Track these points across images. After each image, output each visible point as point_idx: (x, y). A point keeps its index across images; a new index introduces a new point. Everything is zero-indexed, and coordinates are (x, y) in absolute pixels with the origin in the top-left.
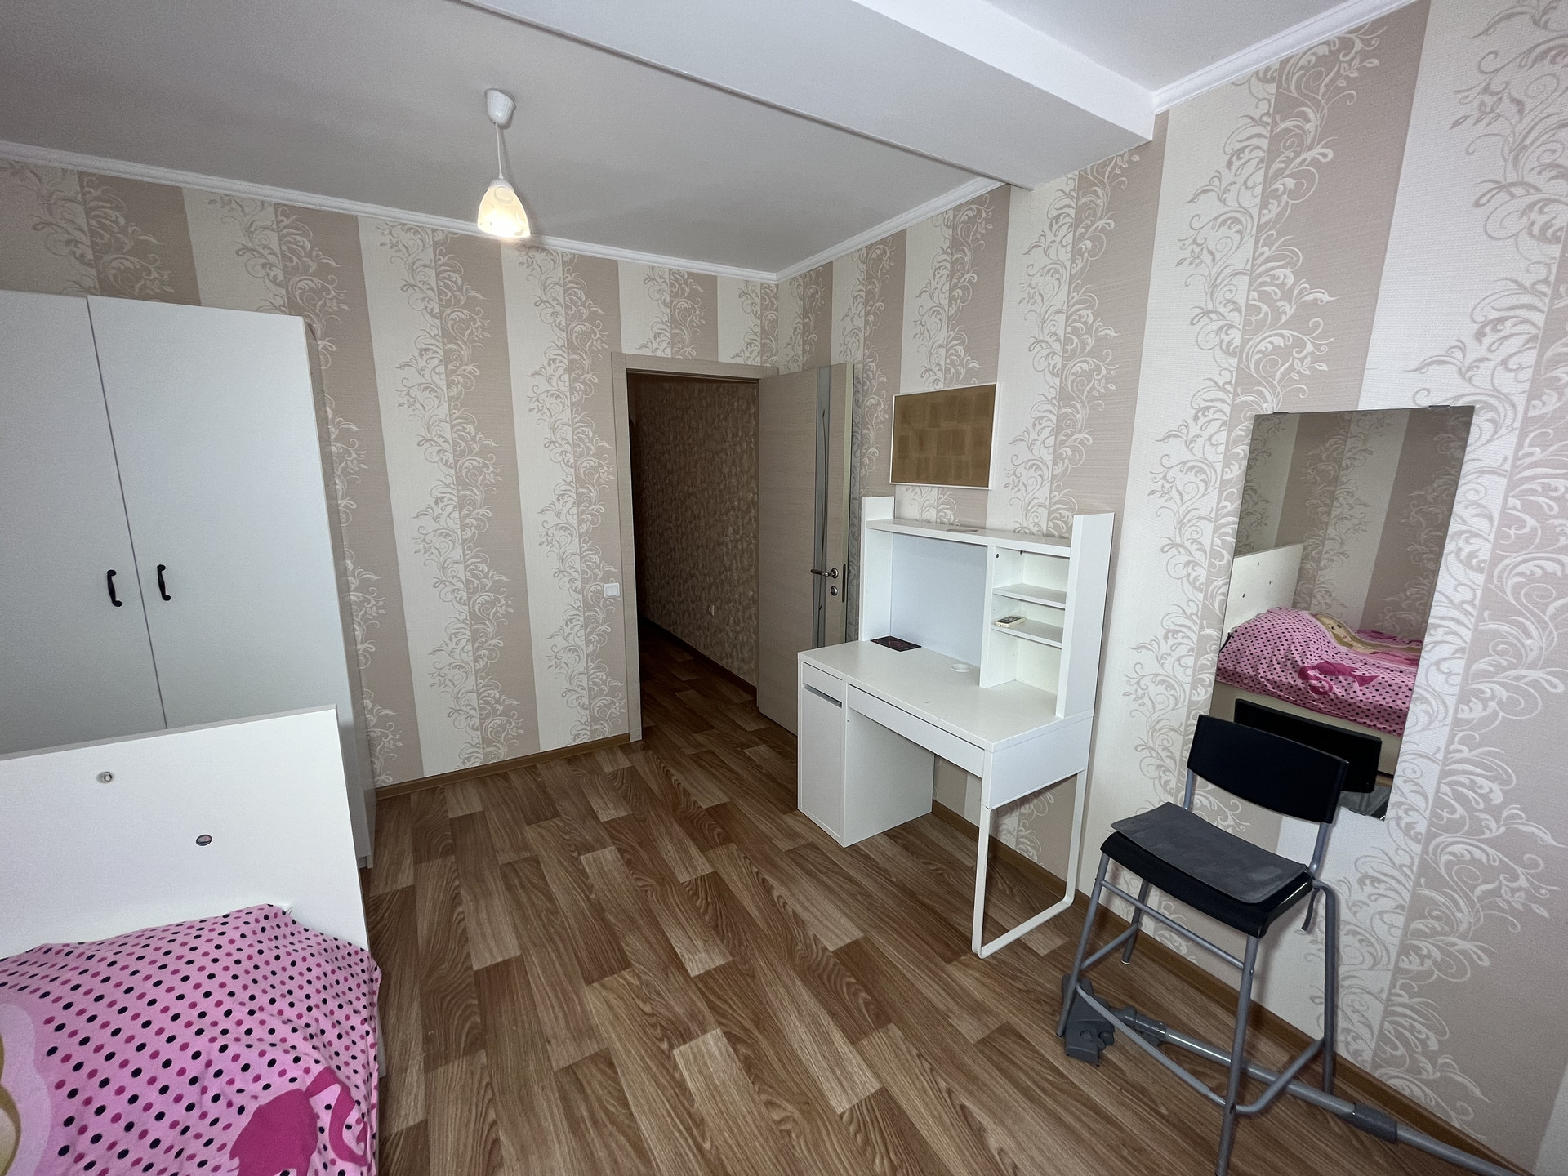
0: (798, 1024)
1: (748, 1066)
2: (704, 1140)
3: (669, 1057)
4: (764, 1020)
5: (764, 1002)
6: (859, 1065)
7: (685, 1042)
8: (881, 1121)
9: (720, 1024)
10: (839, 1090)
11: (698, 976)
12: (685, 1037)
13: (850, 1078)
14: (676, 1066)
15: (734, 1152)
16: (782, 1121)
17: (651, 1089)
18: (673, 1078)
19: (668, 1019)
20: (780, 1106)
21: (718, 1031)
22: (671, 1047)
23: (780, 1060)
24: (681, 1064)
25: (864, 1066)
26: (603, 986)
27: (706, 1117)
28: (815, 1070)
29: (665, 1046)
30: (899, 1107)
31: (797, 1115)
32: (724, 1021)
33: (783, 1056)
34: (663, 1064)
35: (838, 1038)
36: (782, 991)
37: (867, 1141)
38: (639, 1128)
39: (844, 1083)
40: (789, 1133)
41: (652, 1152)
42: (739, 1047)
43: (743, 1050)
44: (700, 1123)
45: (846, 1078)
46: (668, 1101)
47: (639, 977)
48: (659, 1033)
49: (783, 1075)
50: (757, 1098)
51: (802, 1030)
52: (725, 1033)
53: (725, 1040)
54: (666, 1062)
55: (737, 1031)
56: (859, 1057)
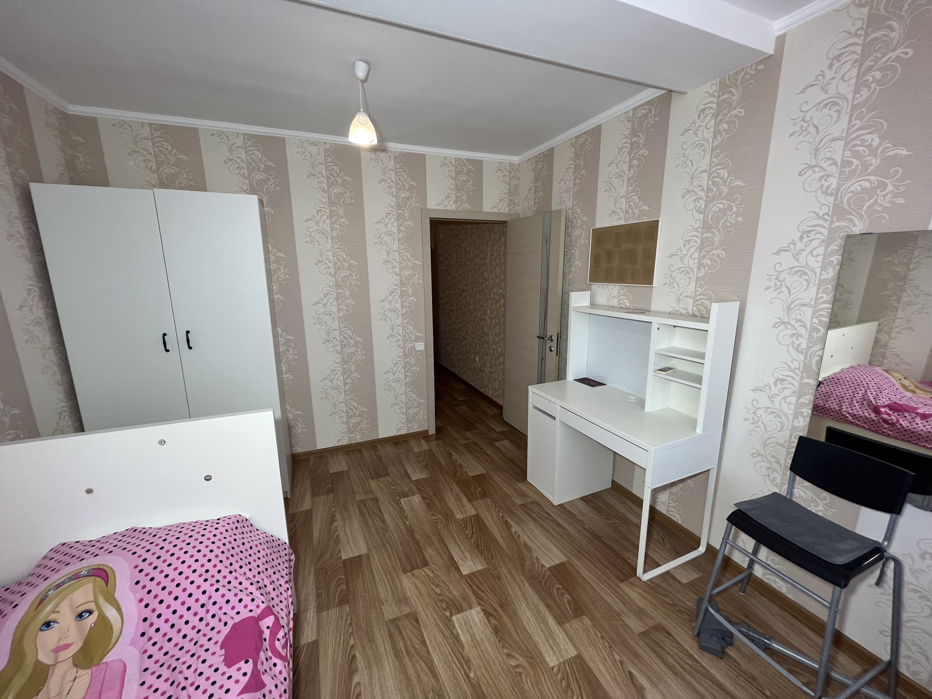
0: (526, 609)
1: (496, 631)
2: (470, 671)
3: (450, 620)
4: (506, 605)
5: (506, 594)
6: (564, 639)
7: (459, 613)
8: (577, 675)
9: (480, 604)
10: (551, 652)
11: (467, 575)
12: (460, 610)
13: (558, 646)
14: (454, 627)
15: (487, 681)
16: (516, 667)
17: (440, 638)
18: (452, 633)
19: (450, 598)
20: (515, 657)
21: (478, 609)
22: (452, 615)
23: (516, 630)
24: (457, 625)
25: (567, 640)
26: (413, 575)
27: (471, 658)
28: (536, 638)
29: (448, 613)
30: (589, 668)
31: (525, 664)
32: (482, 602)
33: (517, 628)
34: (446, 624)
35: (551, 621)
36: (517, 588)
37: (568, 686)
38: (432, 659)
39: (555, 648)
40: (520, 674)
41: (440, 676)
42: (491, 619)
43: (493, 621)
44: (468, 661)
45: (555, 646)
46: (449, 646)
47: (433, 572)
48: (444, 605)
49: (518, 639)
50: (501, 650)
51: (528, 613)
52: (483, 610)
53: (482, 614)
54: (448, 623)
55: (490, 610)
56: (564, 634)
